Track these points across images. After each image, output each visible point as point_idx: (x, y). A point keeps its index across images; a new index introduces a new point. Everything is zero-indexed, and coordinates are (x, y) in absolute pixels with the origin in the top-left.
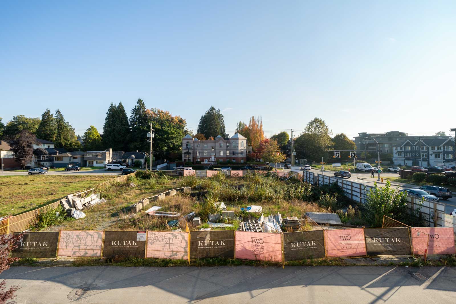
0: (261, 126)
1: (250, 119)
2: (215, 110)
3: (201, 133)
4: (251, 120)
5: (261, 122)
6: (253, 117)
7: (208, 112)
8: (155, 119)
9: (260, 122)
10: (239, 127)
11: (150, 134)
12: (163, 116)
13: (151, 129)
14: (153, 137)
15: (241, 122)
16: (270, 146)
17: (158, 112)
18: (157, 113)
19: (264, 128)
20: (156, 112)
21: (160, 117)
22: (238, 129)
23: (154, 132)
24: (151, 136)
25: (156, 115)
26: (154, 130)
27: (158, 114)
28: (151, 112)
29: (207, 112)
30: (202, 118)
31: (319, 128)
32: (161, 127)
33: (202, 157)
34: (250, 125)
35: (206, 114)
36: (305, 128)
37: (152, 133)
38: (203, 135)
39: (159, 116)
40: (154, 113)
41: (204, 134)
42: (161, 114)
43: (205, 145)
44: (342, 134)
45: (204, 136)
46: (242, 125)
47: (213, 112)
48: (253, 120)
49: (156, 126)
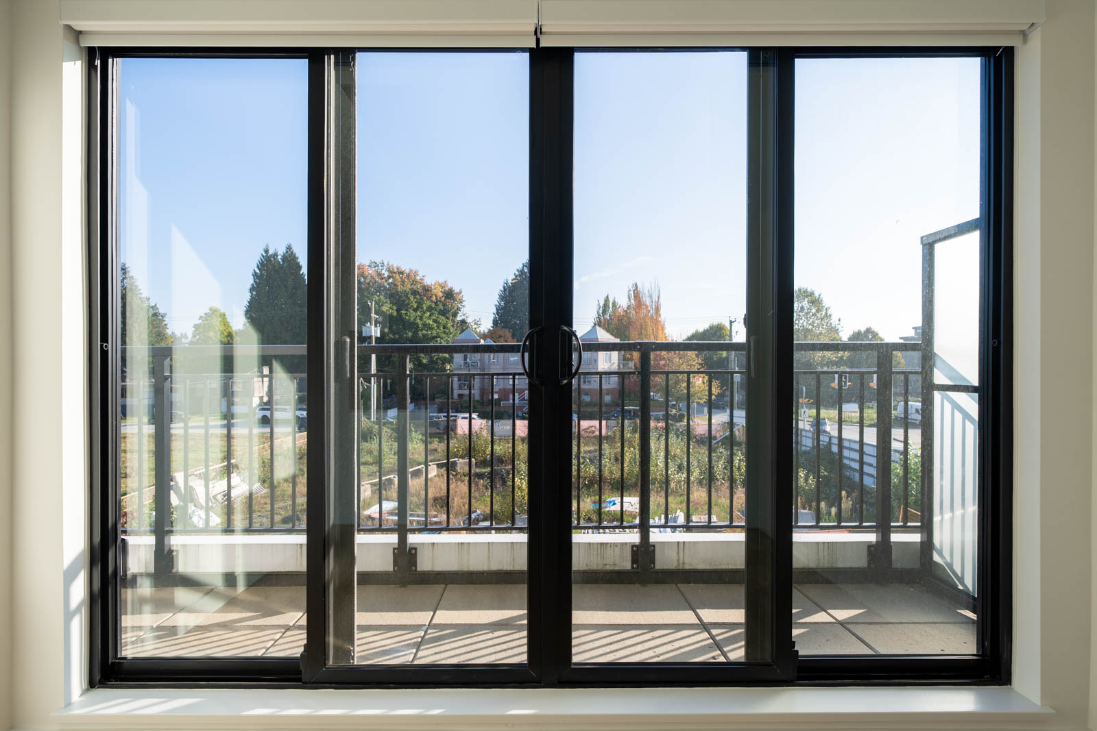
0: (657, 309)
1: (630, 290)
3: (503, 327)
4: (632, 292)
5: (659, 297)
6: (636, 285)
7: (523, 272)
8: (380, 289)
9: (655, 298)
10: (604, 312)
11: (370, 328)
12: (403, 282)
13: (373, 315)
14: (379, 336)
15: (608, 297)
16: (680, 358)
17: (389, 271)
18: (386, 274)
19: (664, 314)
20: (383, 272)
21: (395, 285)
22: (599, 315)
23: (380, 323)
24: (373, 334)
25: (383, 279)
26: (380, 319)
27: (389, 277)
28: (370, 272)
29: (518, 270)
30: (504, 287)
31: (807, 313)
32: (398, 311)
33: (504, 389)
34: (629, 307)
35: (516, 276)
37: (376, 326)
38: (507, 333)
39: (391, 280)
40: (379, 275)
41: (509, 328)
42: (397, 277)
43: (512, 359)
44: (868, 331)
45: (511, 334)
46: (611, 306)
48: (638, 291)
49: (385, 308)
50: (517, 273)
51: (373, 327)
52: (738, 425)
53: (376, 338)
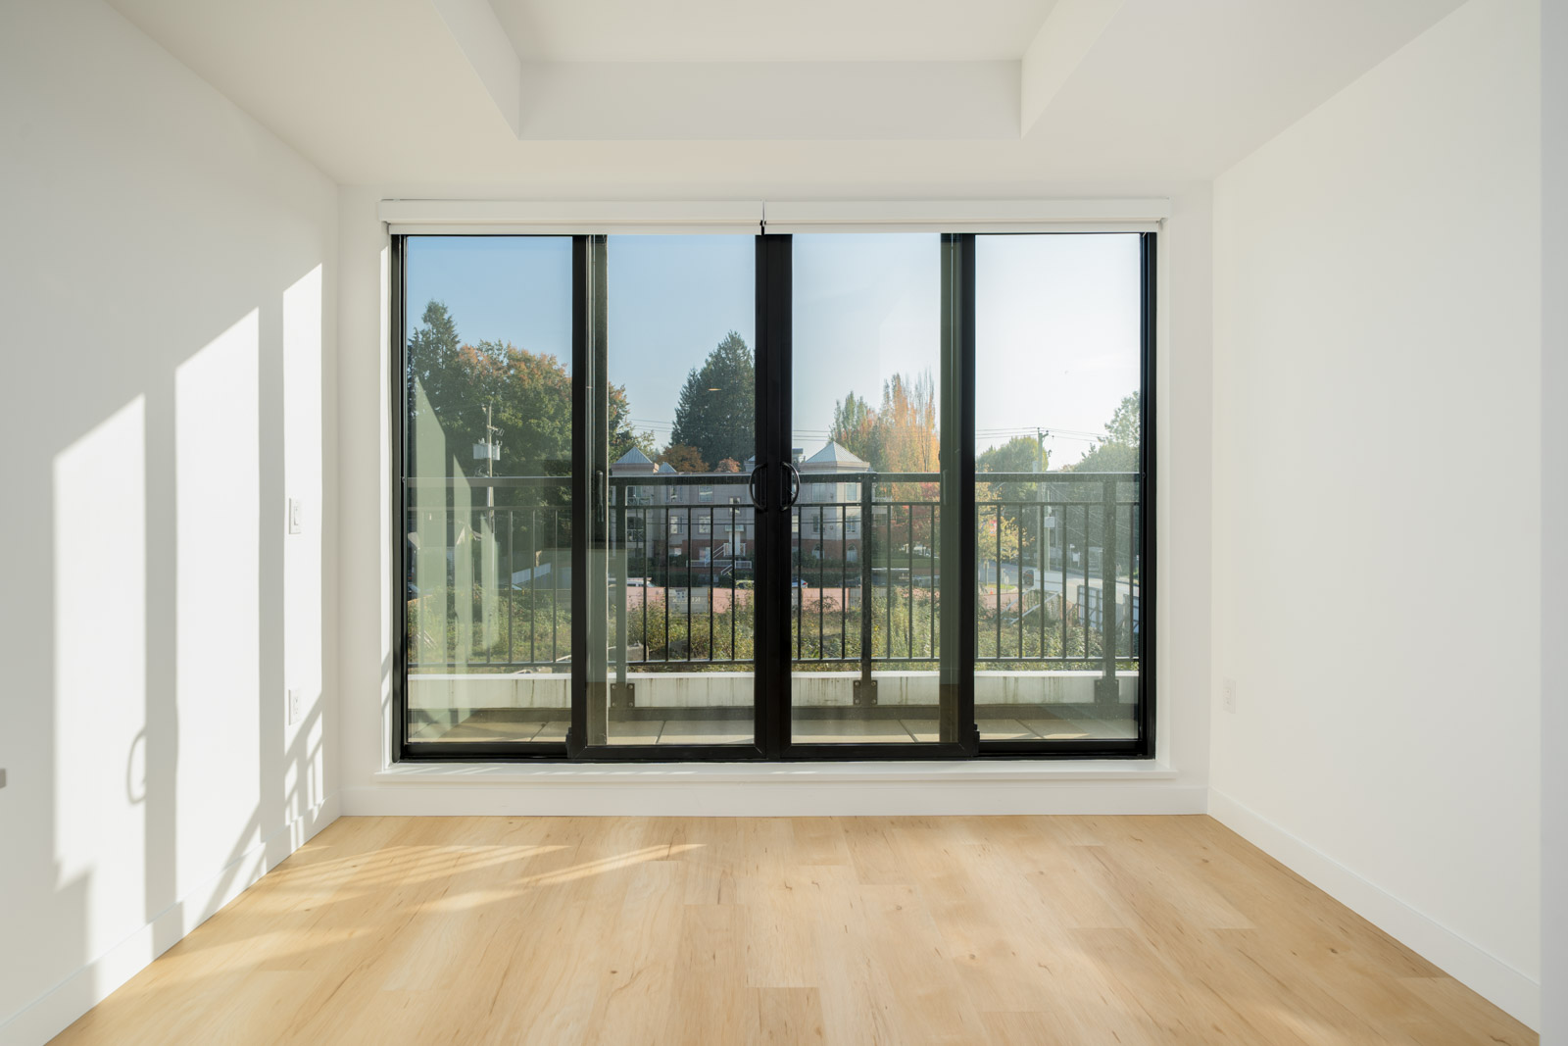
0: (930, 415)
1: (887, 387)
2: (744, 348)
3: (689, 444)
4: (890, 390)
6: (897, 378)
7: (717, 357)
8: (495, 385)
9: (925, 399)
10: (846, 418)
11: (486, 447)
12: (531, 374)
13: (489, 426)
14: (498, 459)
15: (851, 395)
17: (510, 357)
18: (506, 362)
20: (501, 358)
21: (520, 379)
22: (838, 426)
23: (500, 438)
24: (490, 456)
25: (499, 369)
26: (501, 433)
27: (509, 367)
28: (481, 358)
29: (711, 355)
30: (690, 382)
32: (525, 419)
33: (690, 541)
34: (885, 413)
35: (709, 364)
36: (1109, 423)
37: (494, 444)
38: (695, 453)
39: (512, 372)
40: (494, 362)
41: (698, 446)
42: (523, 366)
43: (701, 494)
45: (700, 455)
46: (856, 410)
47: (736, 358)
48: (900, 387)
49: (504, 416)
50: (710, 359)
51: (490, 445)
52: (1051, 595)
53: (495, 462)
